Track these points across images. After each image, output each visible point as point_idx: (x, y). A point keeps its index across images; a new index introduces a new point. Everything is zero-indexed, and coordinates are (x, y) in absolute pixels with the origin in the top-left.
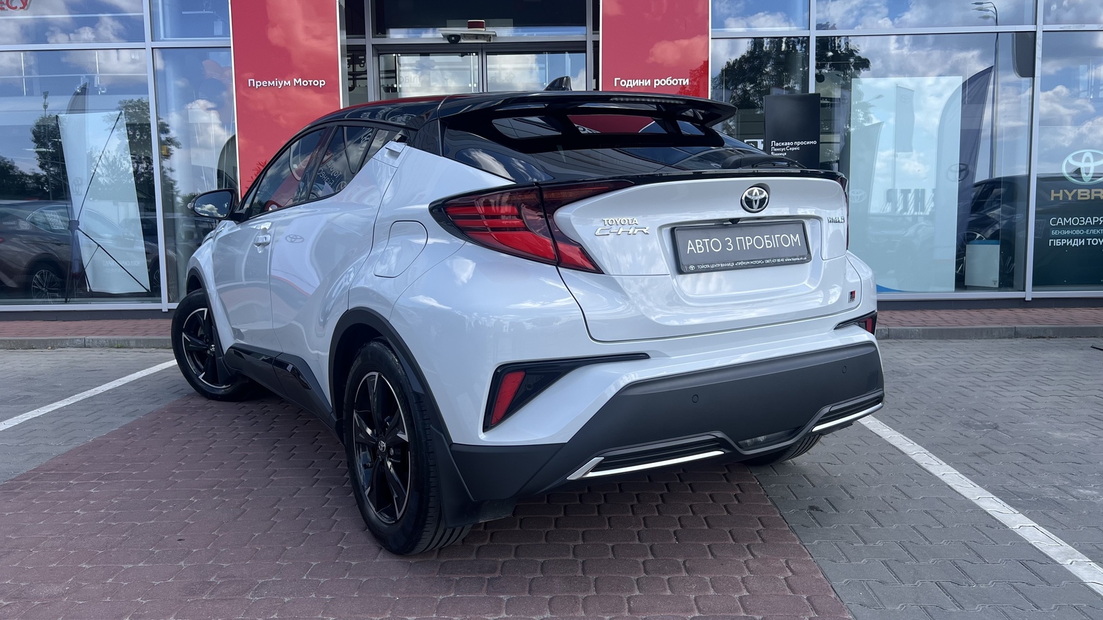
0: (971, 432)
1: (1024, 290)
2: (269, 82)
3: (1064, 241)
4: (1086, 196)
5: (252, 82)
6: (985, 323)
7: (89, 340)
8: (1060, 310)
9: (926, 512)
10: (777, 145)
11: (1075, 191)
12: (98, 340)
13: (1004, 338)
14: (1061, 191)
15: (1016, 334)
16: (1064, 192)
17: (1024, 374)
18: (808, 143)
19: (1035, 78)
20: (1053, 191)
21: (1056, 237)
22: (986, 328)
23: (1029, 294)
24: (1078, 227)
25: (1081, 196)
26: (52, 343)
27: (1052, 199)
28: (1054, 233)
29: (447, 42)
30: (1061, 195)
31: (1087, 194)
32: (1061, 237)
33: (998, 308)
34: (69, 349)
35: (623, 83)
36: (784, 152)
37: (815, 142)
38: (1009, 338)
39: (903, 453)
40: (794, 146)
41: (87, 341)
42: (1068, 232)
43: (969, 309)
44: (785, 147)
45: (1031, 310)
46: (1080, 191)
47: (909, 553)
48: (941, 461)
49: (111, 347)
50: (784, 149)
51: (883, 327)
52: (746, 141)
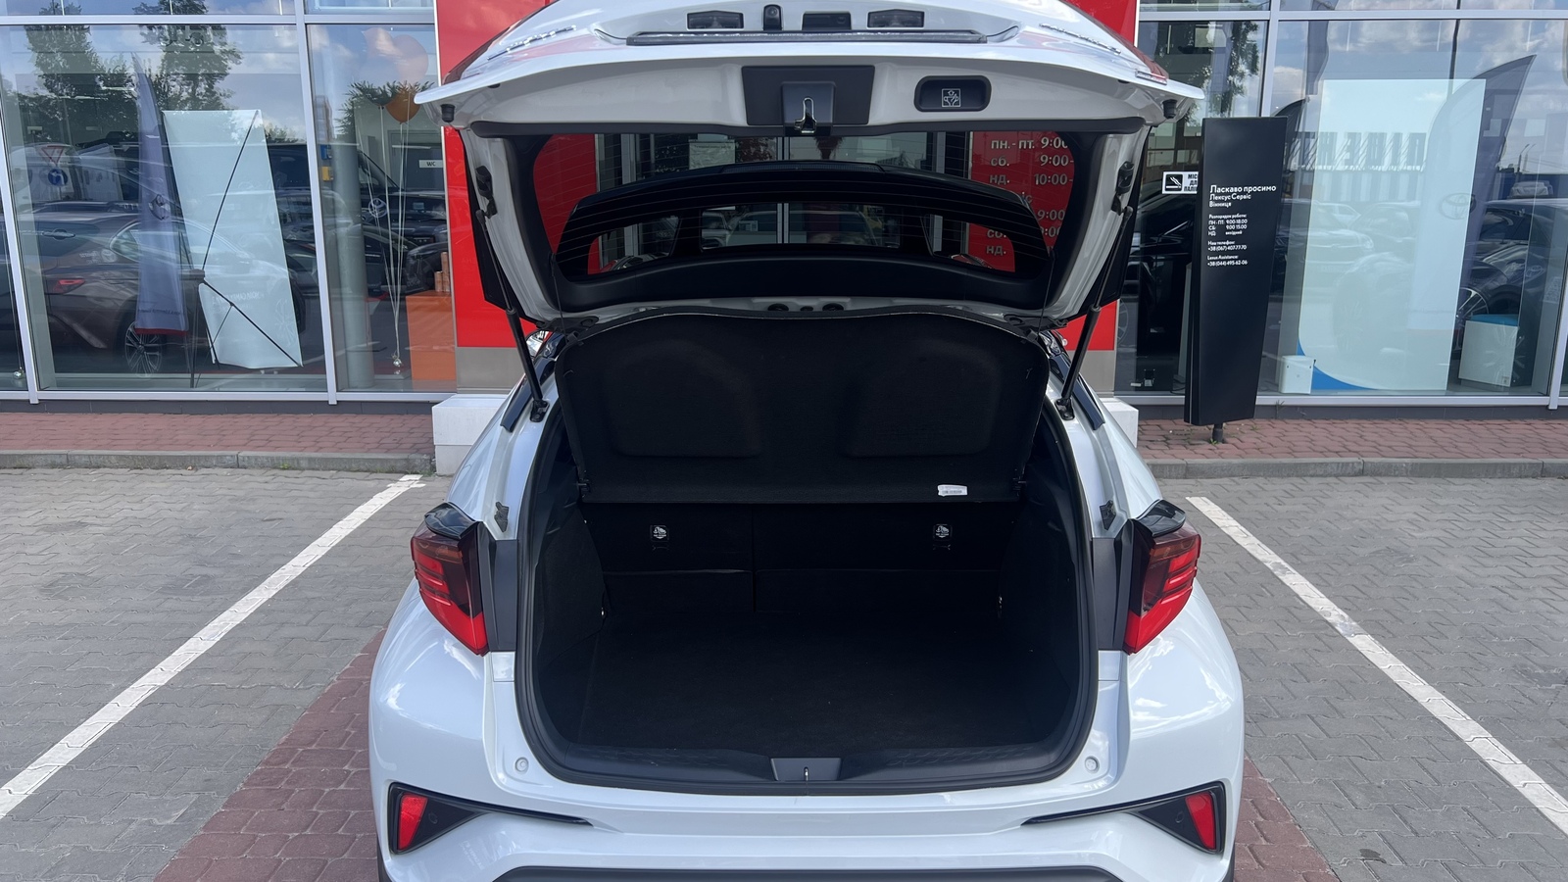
0: (1536, 692)
6: (1498, 454)
7: (244, 457)
10: (1219, 190)
12: (256, 458)
13: (1526, 477)
15: (1541, 470)
18: (1264, 189)
22: (1501, 463)
23: (1555, 399)
26: (193, 461)
34: (216, 470)
36: (1228, 201)
37: (1276, 188)
38: (1534, 479)
40: (1243, 193)
41: (240, 458)
44: (1230, 194)
49: (275, 468)
50: (1228, 197)
51: (1355, 459)
52: (1165, 174)
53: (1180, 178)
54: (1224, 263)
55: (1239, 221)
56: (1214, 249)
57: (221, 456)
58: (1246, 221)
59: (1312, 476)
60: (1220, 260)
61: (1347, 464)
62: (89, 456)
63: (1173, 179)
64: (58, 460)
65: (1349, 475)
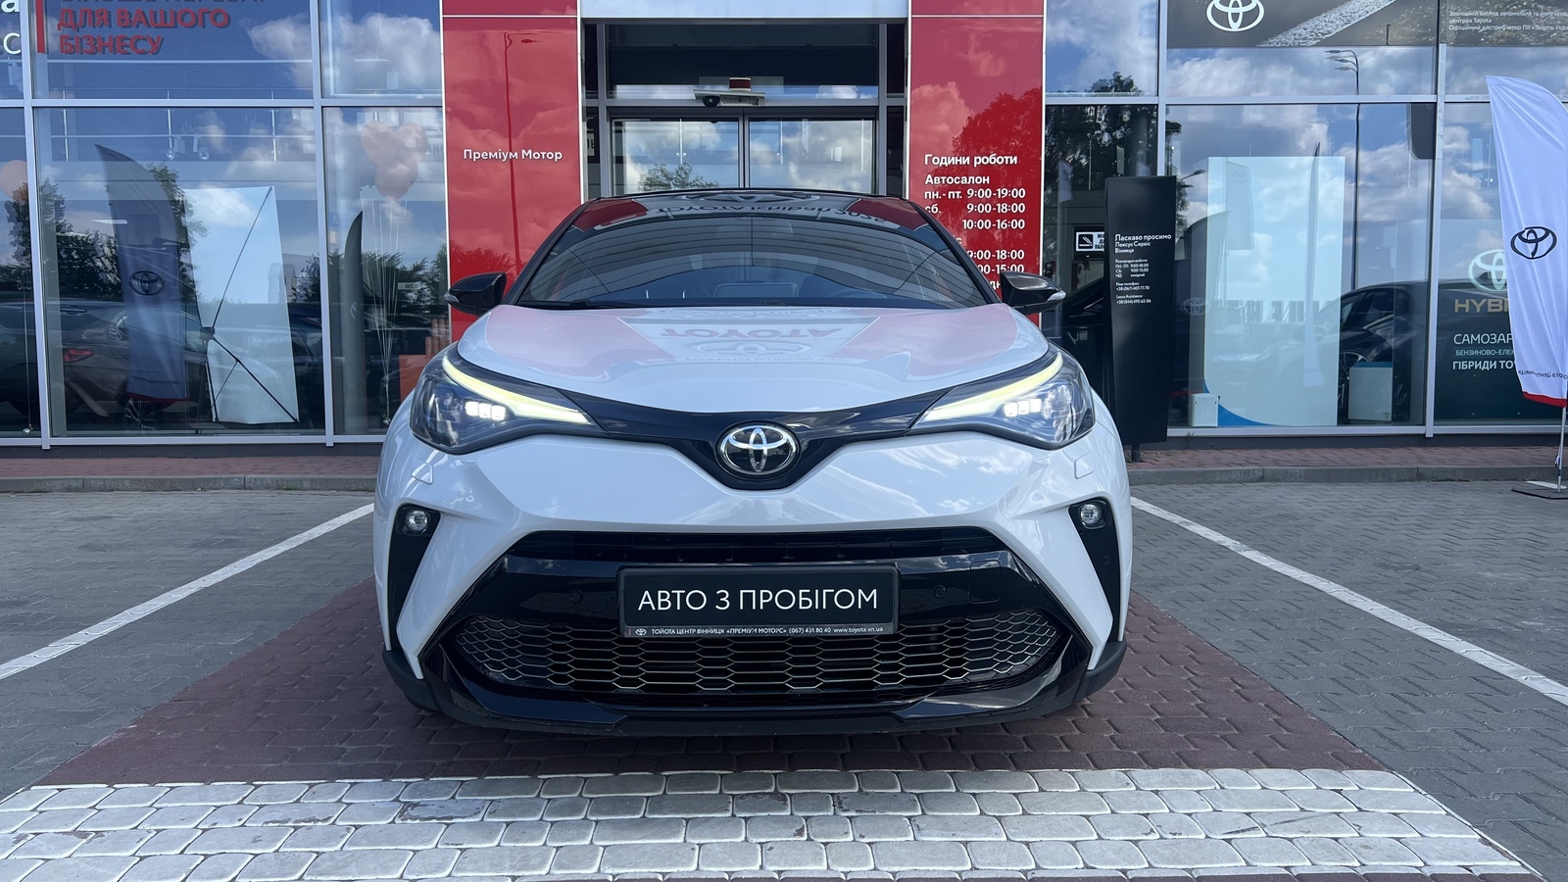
0: (1391, 573)
1: (1424, 424)
2: (491, 154)
3: (1471, 364)
4: (1498, 308)
5: (468, 153)
6: (1379, 463)
7: (250, 479)
8: (1468, 449)
9: (1364, 640)
10: (1123, 239)
11: (1484, 301)
12: (262, 480)
13: (1405, 480)
14: (1467, 301)
15: (1419, 476)
16: (1471, 303)
17: (1437, 517)
18: (1161, 237)
19: (1436, 160)
20: (1457, 301)
21: (1461, 359)
22: (1382, 469)
23: (1430, 429)
24: (1489, 346)
25: (1492, 308)
26: (202, 484)
27: (1456, 311)
28: (1459, 353)
29: (703, 105)
30: (1467, 306)
31: (1500, 305)
32: (1467, 359)
33: (1392, 447)
34: (224, 491)
35: (936, 161)
36: (1131, 248)
37: (1169, 237)
38: (1410, 481)
39: (1321, 591)
40: (1145, 241)
41: (247, 480)
42: (1477, 352)
43: (1356, 448)
44: (1133, 242)
45: (1432, 449)
46: (1490, 301)
47: (1356, 672)
48: (1365, 598)
49: (279, 489)
50: (1131, 245)
51: (1256, 467)
52: (1078, 234)
53: (1091, 237)
54: (1131, 302)
55: (1141, 265)
56: (1121, 289)
57: (229, 479)
58: (1147, 265)
59: (1218, 483)
60: (1128, 299)
61: (1249, 471)
62: (104, 480)
63: (1085, 239)
64: (74, 485)
65: (1252, 481)
